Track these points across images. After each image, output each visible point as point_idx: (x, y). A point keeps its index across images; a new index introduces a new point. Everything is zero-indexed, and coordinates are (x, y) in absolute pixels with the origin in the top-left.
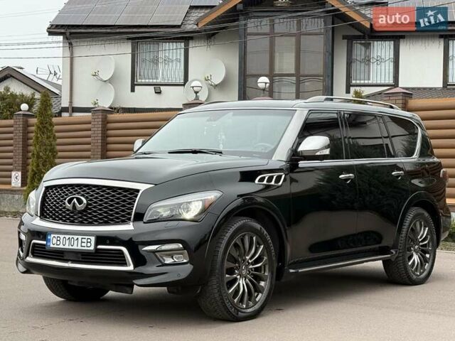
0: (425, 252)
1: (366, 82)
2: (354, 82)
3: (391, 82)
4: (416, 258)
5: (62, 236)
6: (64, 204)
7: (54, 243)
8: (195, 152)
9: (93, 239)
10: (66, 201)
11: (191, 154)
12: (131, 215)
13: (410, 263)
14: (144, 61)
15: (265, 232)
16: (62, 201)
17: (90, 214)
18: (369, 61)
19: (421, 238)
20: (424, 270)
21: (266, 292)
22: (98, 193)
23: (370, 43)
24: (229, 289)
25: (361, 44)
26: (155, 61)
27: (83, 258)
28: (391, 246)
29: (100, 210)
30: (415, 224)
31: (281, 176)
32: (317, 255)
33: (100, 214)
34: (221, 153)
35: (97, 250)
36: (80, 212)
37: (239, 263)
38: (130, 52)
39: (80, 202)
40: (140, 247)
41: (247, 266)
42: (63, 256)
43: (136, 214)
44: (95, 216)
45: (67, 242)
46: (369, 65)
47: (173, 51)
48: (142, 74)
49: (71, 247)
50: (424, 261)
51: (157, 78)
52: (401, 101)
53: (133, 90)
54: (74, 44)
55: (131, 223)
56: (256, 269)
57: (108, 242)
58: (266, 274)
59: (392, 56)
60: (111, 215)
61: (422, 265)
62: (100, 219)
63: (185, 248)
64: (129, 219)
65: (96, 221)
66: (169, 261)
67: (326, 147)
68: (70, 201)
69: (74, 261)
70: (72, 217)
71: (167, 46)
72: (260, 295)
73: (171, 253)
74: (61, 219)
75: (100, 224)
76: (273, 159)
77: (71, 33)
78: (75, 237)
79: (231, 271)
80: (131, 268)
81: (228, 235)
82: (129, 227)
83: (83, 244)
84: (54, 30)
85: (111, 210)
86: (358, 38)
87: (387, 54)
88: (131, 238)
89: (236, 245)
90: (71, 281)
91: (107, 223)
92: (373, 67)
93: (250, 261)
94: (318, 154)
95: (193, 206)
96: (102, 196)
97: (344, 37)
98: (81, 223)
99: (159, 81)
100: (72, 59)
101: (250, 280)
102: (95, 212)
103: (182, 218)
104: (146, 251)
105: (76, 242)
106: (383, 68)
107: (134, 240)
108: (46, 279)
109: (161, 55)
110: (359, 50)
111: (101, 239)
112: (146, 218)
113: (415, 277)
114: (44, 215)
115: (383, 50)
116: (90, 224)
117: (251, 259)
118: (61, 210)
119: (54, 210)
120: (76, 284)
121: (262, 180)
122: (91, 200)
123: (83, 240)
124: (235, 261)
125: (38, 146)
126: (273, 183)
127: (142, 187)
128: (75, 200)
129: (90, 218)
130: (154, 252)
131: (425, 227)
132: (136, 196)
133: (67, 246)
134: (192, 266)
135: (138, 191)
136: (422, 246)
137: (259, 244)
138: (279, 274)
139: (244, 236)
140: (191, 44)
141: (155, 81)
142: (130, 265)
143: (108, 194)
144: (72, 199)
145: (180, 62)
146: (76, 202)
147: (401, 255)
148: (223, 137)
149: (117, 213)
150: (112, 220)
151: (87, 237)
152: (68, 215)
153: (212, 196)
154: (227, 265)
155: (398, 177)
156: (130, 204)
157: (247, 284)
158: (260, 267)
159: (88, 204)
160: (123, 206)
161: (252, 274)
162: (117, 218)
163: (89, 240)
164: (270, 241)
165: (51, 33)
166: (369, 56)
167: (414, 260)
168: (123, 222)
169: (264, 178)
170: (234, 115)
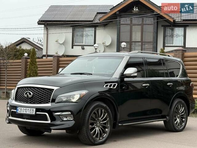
0: (183, 118)
1: (172, 45)
2: (166, 45)
3: (183, 45)
4: (178, 120)
5: (22, 108)
6: (24, 95)
7: (20, 111)
8: (81, 74)
9: (34, 109)
10: (25, 94)
11: (80, 75)
12: (50, 100)
13: (175, 123)
14: (77, 35)
15: (108, 108)
16: (23, 94)
17: (34, 99)
18: (173, 36)
19: (181, 112)
20: (182, 126)
21: (108, 133)
22: (37, 91)
23: (173, 29)
24: (91, 131)
25: (169, 28)
26: (82, 36)
27: (30, 118)
28: (166, 115)
29: (38, 97)
30: (178, 106)
31: (116, 84)
32: (132, 118)
33: (38, 99)
34: (92, 74)
35: (36, 114)
36: (30, 98)
37: (96, 121)
38: (72, 32)
39: (30, 94)
40: (53, 113)
41: (99, 122)
42: (23, 117)
43: (52, 99)
44: (36, 100)
45: (25, 110)
46: (173, 38)
47: (90, 31)
48: (76, 41)
49: (26, 113)
50: (182, 122)
51: (83, 43)
52: (181, 53)
53: (72, 48)
54: (48, 28)
55: (50, 103)
56: (104, 123)
57: (40, 111)
58: (108, 126)
59: (183, 34)
60: (42, 100)
61: (181, 123)
62: (38, 101)
63: (72, 114)
64: (49, 101)
65: (36, 102)
66: (65, 119)
67: (136, 73)
68: (26, 94)
69: (27, 119)
70: (27, 100)
71: (87, 29)
72: (105, 134)
73: (66, 116)
74: (23, 101)
75: (38, 103)
76: (113, 77)
77: (47, 24)
78: (28, 109)
79: (92, 124)
80: (49, 122)
81: (91, 109)
82: (49, 105)
83: (31, 112)
84: (40, 22)
85: (42, 98)
86: (168, 26)
87: (181, 33)
88: (50, 109)
89: (95, 113)
90: (27, 127)
91: (40, 103)
92: (175, 39)
93: (101, 120)
94: (132, 75)
95: (76, 96)
96: (39, 92)
97: (162, 26)
98: (31, 103)
99: (84, 44)
100: (47, 34)
101: (101, 128)
102: (36, 98)
103: (71, 101)
104: (56, 115)
105: (28, 111)
106: (179, 39)
107: (51, 110)
108: (19, 126)
109: (84, 33)
110: (169, 31)
111: (38, 110)
112: (56, 101)
113: (177, 128)
114: (16, 99)
115: (179, 31)
116: (34, 103)
117: (101, 119)
118: (23, 97)
119: (20, 97)
120: (29, 129)
121: (107, 86)
122: (34, 93)
123: (31, 110)
124: (94, 120)
125: (30, 71)
126: (112, 87)
127: (55, 88)
128: (28, 93)
129: (34, 101)
130: (59, 115)
131: (183, 107)
132: (52, 92)
133: (24, 113)
134: (74, 122)
135: (53, 90)
136: (181, 115)
137: (105, 113)
138: (114, 126)
139: (98, 109)
140: (97, 28)
141: (82, 44)
142: (49, 121)
143: (41, 91)
144: (27, 93)
145: (92, 36)
146: (28, 94)
147: (171, 119)
148: (94, 68)
149: (45, 99)
150: (43, 102)
151: (32, 109)
152: (25, 99)
153: (84, 92)
154: (91, 121)
155: (170, 85)
156: (50, 95)
157: (99, 130)
158: (106, 122)
159: (33, 95)
160: (47, 96)
161: (102, 126)
162: (45, 101)
163: (33, 110)
164: (110, 112)
165: (39, 24)
166: (173, 34)
167: (177, 121)
168: (47, 103)
169: (108, 85)
170: (99, 58)
